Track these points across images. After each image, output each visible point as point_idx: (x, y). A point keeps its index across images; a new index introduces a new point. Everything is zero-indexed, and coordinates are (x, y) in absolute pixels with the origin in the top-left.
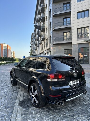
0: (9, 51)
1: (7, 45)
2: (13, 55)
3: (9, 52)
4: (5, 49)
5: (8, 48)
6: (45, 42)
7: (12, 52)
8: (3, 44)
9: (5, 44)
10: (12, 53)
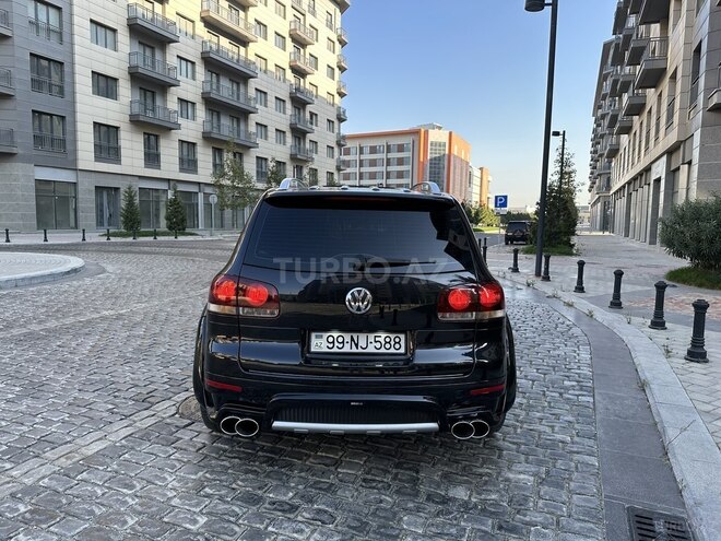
0: (458, 166)
1: (447, 133)
2: (476, 189)
3: (458, 171)
4: (435, 158)
5: (455, 151)
6: (660, 95)
7: (477, 173)
8: (430, 131)
9: (440, 128)
10: (476, 181)
